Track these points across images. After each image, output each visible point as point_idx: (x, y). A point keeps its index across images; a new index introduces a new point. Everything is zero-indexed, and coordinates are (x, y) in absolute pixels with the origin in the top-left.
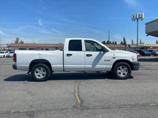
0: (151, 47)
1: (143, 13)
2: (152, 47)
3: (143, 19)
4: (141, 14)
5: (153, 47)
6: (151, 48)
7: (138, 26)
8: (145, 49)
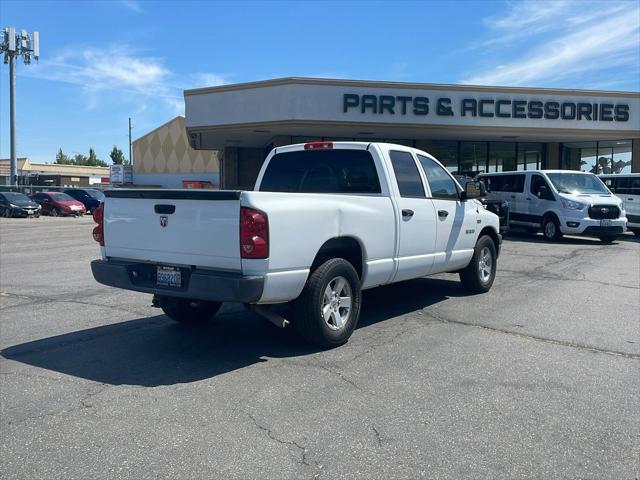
0: (73, 179)
1: (36, 34)
2: (78, 180)
3: (36, 58)
4: (25, 34)
5: (80, 177)
6: (73, 183)
7: (15, 84)
8: (50, 184)
